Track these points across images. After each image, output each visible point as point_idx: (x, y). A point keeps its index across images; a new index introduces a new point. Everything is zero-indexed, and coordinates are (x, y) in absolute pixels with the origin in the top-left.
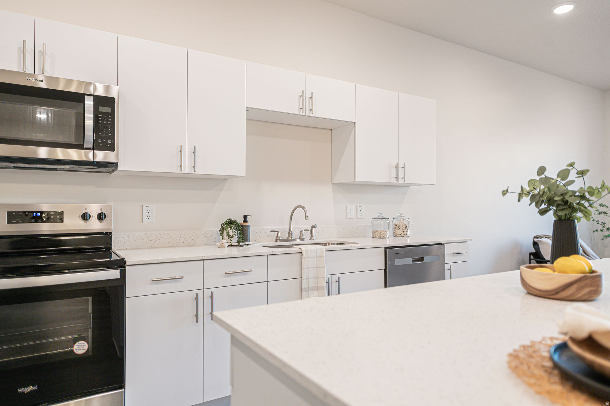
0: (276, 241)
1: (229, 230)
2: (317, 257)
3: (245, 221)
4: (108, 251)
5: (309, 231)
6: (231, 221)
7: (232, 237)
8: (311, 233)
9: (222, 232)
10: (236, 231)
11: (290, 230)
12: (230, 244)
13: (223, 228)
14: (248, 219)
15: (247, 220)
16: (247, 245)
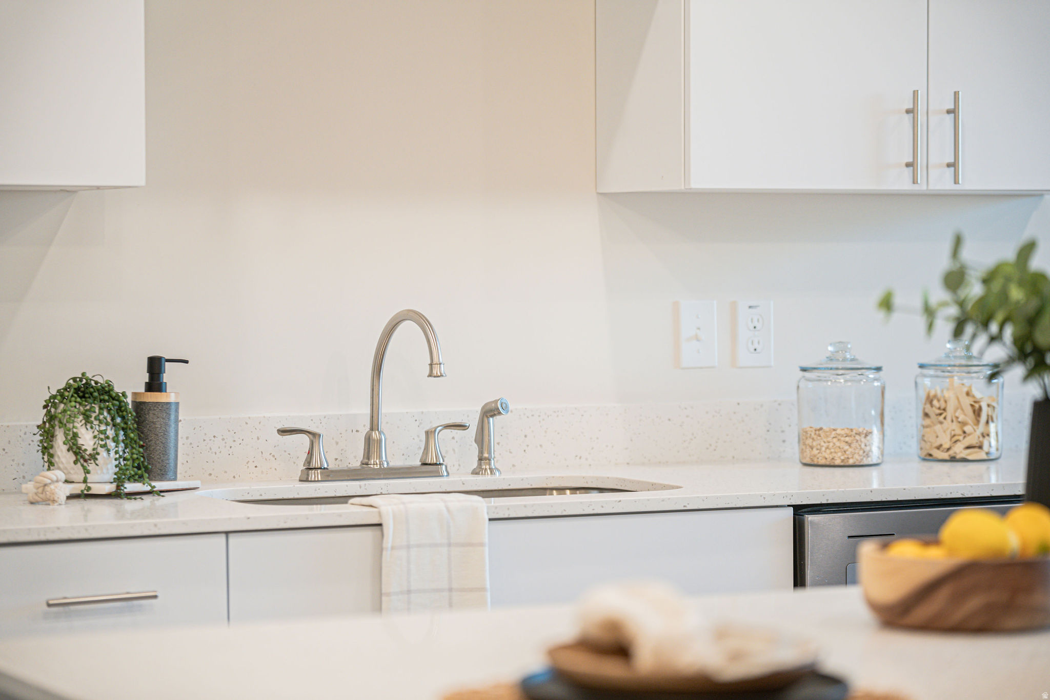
0: (305, 479)
2: (449, 545)
3: (155, 384)
5: (471, 432)
6: (87, 385)
7: (94, 457)
8: (482, 438)
9: (48, 437)
10: (111, 432)
11: (374, 425)
12: (78, 488)
13: (51, 418)
14: (170, 374)
15: (166, 378)
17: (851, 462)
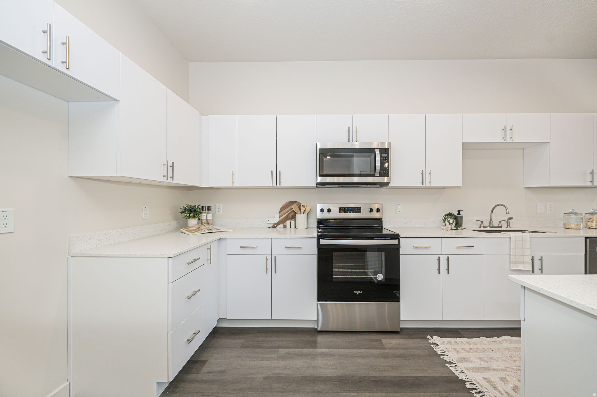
0: (481, 227)
1: (450, 219)
4: (381, 228)
5: (506, 222)
6: (450, 214)
7: (452, 224)
9: (445, 221)
10: (454, 220)
11: (491, 220)
12: (451, 228)
13: (445, 218)
15: (460, 213)
16: (462, 229)
17: (578, 228)
